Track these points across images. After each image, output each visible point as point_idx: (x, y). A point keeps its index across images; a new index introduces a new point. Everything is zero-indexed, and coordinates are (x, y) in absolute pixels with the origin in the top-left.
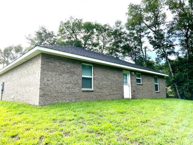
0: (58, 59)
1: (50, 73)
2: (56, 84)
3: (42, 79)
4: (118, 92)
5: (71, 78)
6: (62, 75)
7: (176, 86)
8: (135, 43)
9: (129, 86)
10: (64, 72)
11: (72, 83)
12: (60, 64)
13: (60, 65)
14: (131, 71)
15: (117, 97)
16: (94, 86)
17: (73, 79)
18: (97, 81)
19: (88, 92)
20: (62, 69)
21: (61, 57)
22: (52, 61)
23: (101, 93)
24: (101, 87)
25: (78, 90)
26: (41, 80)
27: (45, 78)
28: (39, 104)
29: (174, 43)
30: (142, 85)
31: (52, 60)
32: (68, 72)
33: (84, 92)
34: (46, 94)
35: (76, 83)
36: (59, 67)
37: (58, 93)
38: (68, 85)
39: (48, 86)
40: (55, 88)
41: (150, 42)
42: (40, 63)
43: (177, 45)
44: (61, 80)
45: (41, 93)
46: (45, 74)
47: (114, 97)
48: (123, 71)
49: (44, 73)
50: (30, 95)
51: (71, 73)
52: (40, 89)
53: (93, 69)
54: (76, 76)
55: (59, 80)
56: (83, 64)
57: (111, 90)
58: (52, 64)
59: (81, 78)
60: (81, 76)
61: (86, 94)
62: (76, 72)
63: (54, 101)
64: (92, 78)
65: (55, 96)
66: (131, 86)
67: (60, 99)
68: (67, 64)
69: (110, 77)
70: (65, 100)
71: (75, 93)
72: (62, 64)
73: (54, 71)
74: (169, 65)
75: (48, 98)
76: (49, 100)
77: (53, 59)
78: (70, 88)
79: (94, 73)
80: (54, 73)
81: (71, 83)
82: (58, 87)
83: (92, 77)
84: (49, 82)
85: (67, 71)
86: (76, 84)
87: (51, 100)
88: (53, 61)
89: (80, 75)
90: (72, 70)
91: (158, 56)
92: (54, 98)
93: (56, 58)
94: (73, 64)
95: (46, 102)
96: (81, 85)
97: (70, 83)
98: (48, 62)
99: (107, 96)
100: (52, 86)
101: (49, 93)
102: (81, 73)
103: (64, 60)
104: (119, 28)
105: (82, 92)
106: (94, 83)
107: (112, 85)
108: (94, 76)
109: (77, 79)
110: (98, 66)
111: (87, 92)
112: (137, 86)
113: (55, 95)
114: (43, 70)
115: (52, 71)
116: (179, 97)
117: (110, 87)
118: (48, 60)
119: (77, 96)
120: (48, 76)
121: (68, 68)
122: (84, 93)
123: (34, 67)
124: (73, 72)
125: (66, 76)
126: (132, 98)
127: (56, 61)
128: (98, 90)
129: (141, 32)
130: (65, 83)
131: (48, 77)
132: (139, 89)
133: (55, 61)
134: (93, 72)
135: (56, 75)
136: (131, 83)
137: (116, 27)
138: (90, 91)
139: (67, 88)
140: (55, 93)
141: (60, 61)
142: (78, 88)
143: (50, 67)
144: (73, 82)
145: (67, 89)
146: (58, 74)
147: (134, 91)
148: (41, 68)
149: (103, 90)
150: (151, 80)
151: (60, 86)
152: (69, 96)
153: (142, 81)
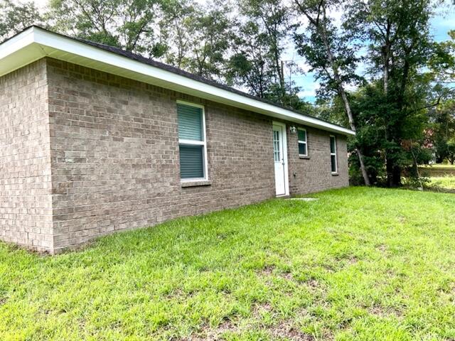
0: (105, 83)
1: (83, 133)
2: (105, 172)
3: (57, 157)
4: (264, 182)
5: (149, 148)
6: (122, 140)
7: (360, 157)
8: (261, 50)
9: (283, 164)
10: (125, 130)
11: (154, 165)
12: (112, 101)
13: (112, 106)
14: (289, 123)
15: (261, 194)
16: (209, 170)
17: (156, 151)
18: (217, 155)
19: (198, 189)
20: (121, 118)
21: (114, 76)
22: (85, 91)
23: (227, 188)
24: (227, 173)
25: (171, 184)
26: (53, 158)
27: (67, 153)
28: (55, 245)
29: (357, 55)
30: (309, 159)
31: (87, 86)
32: (138, 130)
33: (188, 190)
34: (77, 209)
35: (164, 162)
36: (110, 110)
37: (115, 199)
38: (143, 171)
39: (80, 179)
40: (104, 183)
41: (298, 49)
42: (45, 97)
43: (363, 58)
44: (121, 157)
45: (58, 207)
46: (66, 136)
47: (257, 195)
48: (274, 123)
49: (62, 135)
50: (10, 211)
51: (148, 132)
52: (54, 191)
53: (206, 119)
54: (163, 142)
55: (114, 156)
56: (179, 102)
57: (250, 179)
58: (86, 101)
59: (178, 148)
60: (178, 140)
61: (192, 195)
62: (163, 128)
63: (104, 229)
64: (203, 146)
65: (107, 212)
66: (289, 163)
67: (120, 218)
68: (134, 100)
69: (246, 142)
70: (136, 219)
71: (163, 194)
72: (120, 101)
73: (96, 127)
74: (348, 107)
75: (84, 220)
76: (88, 226)
77: (88, 84)
78: (148, 181)
79: (207, 131)
80: (97, 134)
81: (149, 166)
82: (113, 182)
83: (204, 143)
84: (83, 166)
85: (134, 125)
86: (163, 166)
87: (95, 225)
88: (88, 89)
89: (174, 140)
90: (152, 122)
91: (322, 85)
92: (105, 219)
93: (99, 81)
94: (151, 104)
95: (77, 234)
96: (177, 170)
97: (148, 164)
98: (73, 93)
99: (242, 194)
100: (93, 178)
101: (87, 203)
102: (177, 130)
103: (123, 87)
104: (221, 9)
105: (181, 190)
106: (209, 162)
107: (251, 163)
108: (210, 139)
109: (166, 152)
110: (217, 109)
111: (195, 189)
112: (301, 163)
113: (106, 207)
114: (58, 122)
115: (91, 127)
116: (367, 182)
117: (247, 168)
118: (71, 87)
119: (167, 204)
120: (76, 143)
121: (137, 114)
122: (187, 192)
123: (15, 111)
124: (153, 127)
125: (134, 141)
126: (290, 193)
127: (99, 92)
128: (220, 181)
129: (276, 24)
130: (134, 166)
131: (76, 148)
132: (303, 168)
133: (95, 92)
134: (207, 127)
135: (102, 138)
136: (288, 155)
137: (213, 4)
138: (203, 186)
139: (139, 181)
140: (105, 201)
141: (113, 90)
142: (171, 180)
143: (81, 113)
144: (155, 161)
145: (139, 186)
146: (108, 137)
147: (294, 176)
148: (51, 115)
149: (232, 180)
150: (324, 145)
151: (119, 176)
152: (147, 206)
153: (308, 149)
